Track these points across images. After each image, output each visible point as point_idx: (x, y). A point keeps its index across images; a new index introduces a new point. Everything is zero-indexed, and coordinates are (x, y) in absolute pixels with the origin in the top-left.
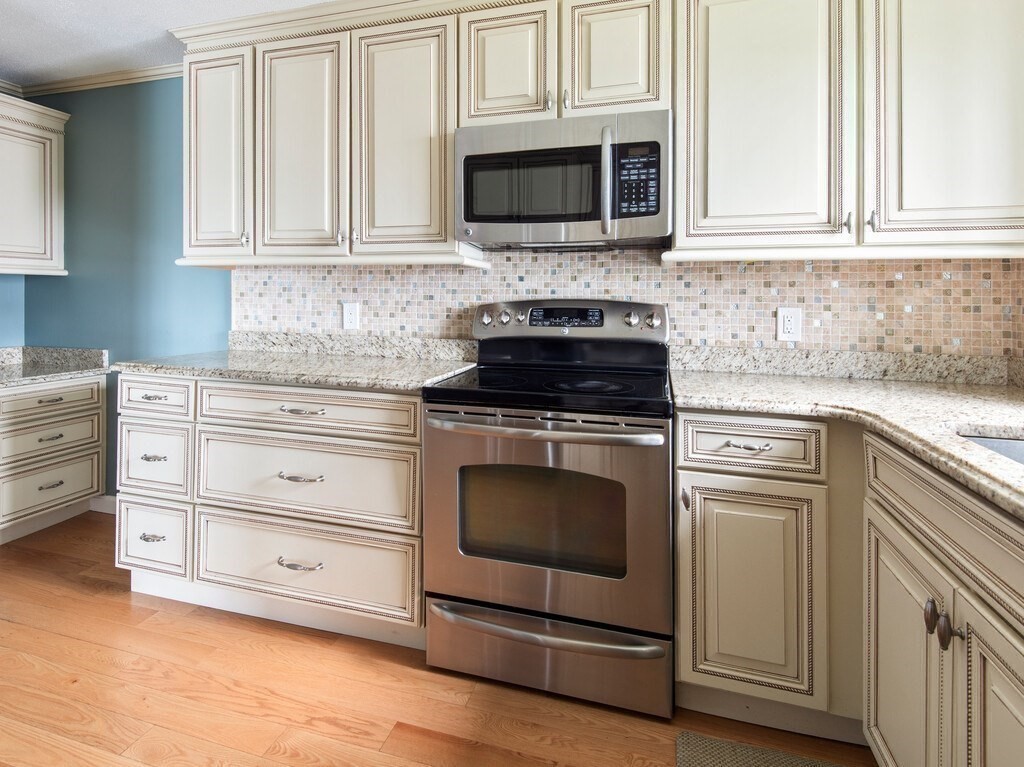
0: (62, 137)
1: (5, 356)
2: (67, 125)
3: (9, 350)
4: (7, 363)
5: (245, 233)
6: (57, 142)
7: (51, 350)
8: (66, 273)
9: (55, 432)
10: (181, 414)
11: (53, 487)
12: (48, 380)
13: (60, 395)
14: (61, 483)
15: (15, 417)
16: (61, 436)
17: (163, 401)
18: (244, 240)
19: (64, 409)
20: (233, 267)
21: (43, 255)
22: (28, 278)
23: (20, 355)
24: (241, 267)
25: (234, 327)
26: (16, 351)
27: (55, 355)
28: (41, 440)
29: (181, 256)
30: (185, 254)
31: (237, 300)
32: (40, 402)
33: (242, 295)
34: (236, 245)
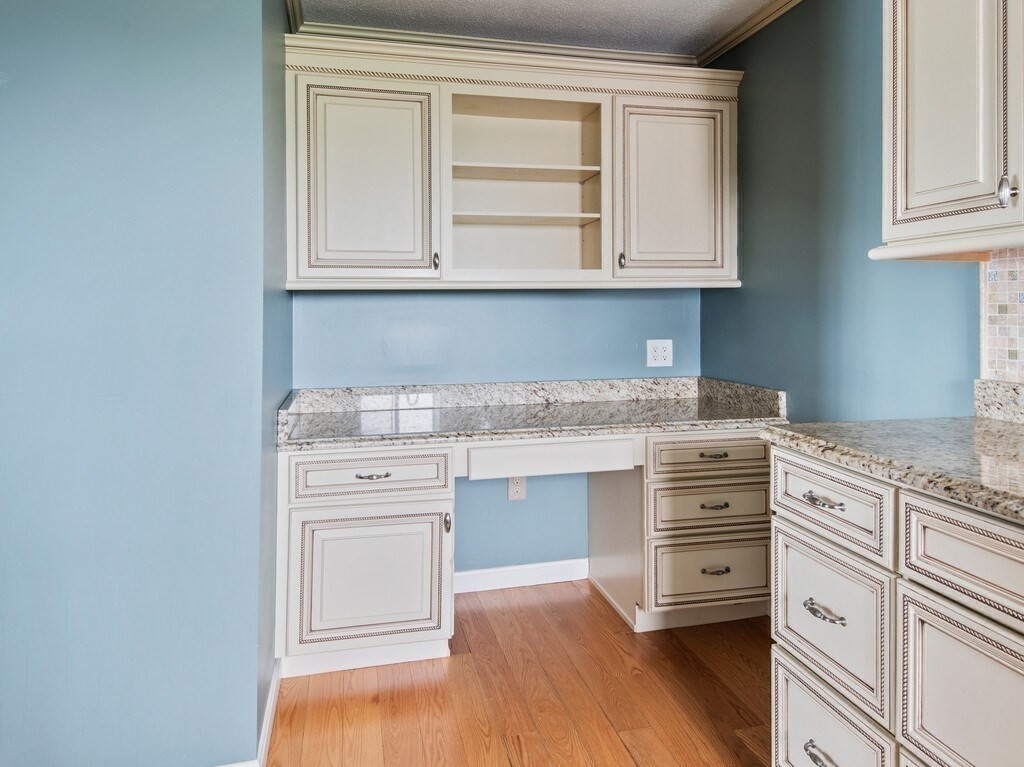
0: (735, 104)
1: (680, 387)
2: (743, 87)
3: (684, 380)
4: (683, 396)
5: (1010, 178)
6: (729, 111)
7: (724, 384)
8: (738, 284)
9: (720, 498)
10: (867, 547)
11: (717, 573)
12: (710, 427)
13: (725, 450)
14: (728, 570)
15: (674, 472)
16: (727, 505)
17: (836, 511)
18: (1006, 192)
19: (730, 469)
20: (984, 255)
21: (714, 263)
22: (704, 291)
23: (695, 388)
24: (1001, 253)
25: (986, 373)
26: (691, 382)
27: (728, 391)
28: (703, 507)
29: (879, 242)
30: (885, 237)
31: (992, 320)
32: (702, 455)
33: (1003, 309)
34: (987, 208)
